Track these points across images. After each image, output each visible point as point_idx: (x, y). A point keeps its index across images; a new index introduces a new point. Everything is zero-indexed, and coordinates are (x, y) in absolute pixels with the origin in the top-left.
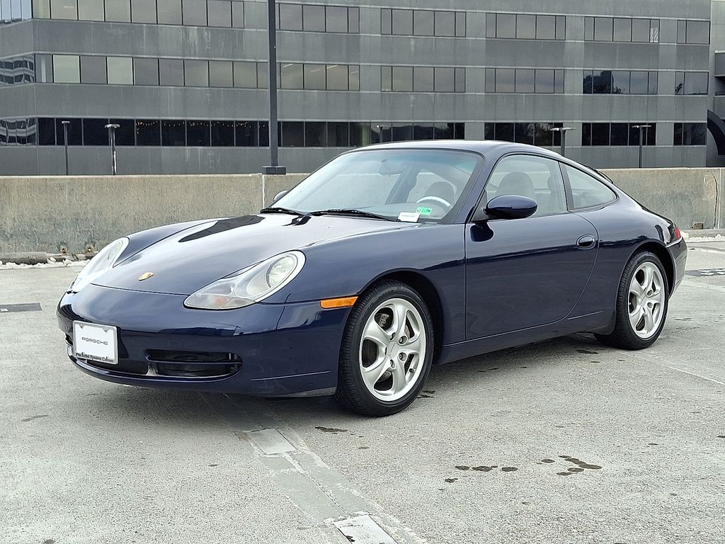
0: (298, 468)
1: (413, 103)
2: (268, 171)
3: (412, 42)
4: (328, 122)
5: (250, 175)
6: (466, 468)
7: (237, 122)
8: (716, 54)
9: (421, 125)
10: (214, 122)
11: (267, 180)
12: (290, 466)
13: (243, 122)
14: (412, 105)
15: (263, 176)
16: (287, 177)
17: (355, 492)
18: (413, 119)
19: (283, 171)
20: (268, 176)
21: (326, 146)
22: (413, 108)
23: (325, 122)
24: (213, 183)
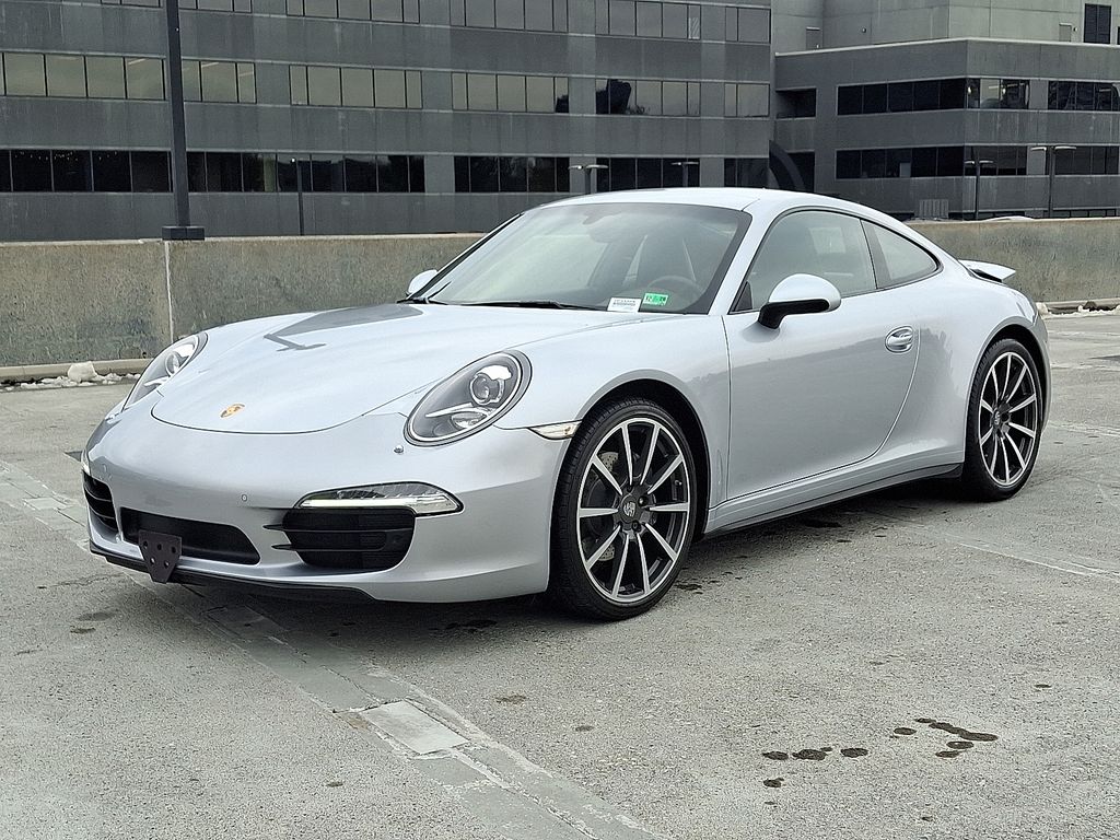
0: (494, 779)
1: (343, 125)
2: (173, 235)
3: (337, 30)
4: (207, 153)
5: (140, 241)
6: (782, 756)
7: (55, 152)
8: (777, 57)
9: (356, 159)
10: (16, 152)
11: (173, 250)
12: (477, 776)
13: (66, 152)
14: (341, 128)
15: (166, 242)
16: (206, 244)
17: (625, 820)
18: (344, 149)
19: (199, 235)
20: (176, 243)
21: (205, 191)
22: (343, 131)
23: (203, 153)
24: (81, 256)
